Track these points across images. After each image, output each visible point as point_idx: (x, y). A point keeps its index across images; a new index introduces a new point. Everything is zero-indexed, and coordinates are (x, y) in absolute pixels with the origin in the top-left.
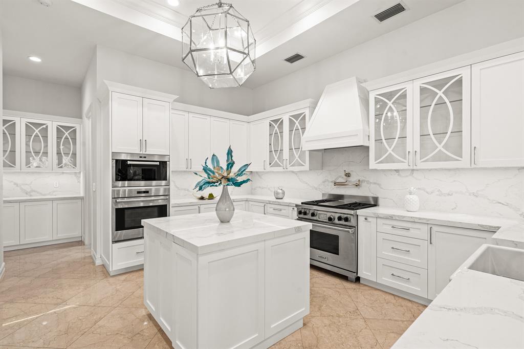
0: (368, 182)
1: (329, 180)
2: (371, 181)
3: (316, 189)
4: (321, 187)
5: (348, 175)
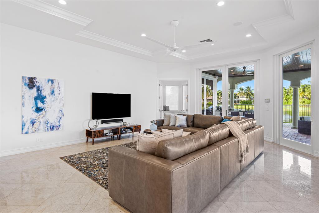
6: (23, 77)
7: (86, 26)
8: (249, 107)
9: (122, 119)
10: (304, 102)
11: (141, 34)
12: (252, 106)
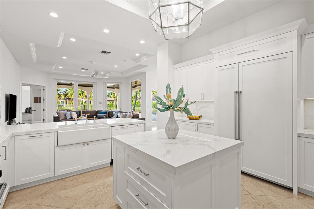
11: (63, 57)
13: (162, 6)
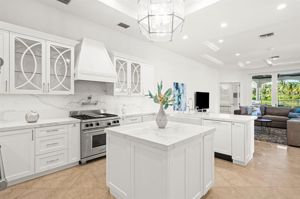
0: (100, 102)
1: (75, 101)
2: (102, 101)
3: (62, 109)
4: (66, 107)
5: (90, 98)
6: (174, 83)
7: (216, 51)
8: (266, 102)
9: (206, 110)
10: (291, 98)
11: (235, 54)
12: (267, 101)
13: (150, 16)
